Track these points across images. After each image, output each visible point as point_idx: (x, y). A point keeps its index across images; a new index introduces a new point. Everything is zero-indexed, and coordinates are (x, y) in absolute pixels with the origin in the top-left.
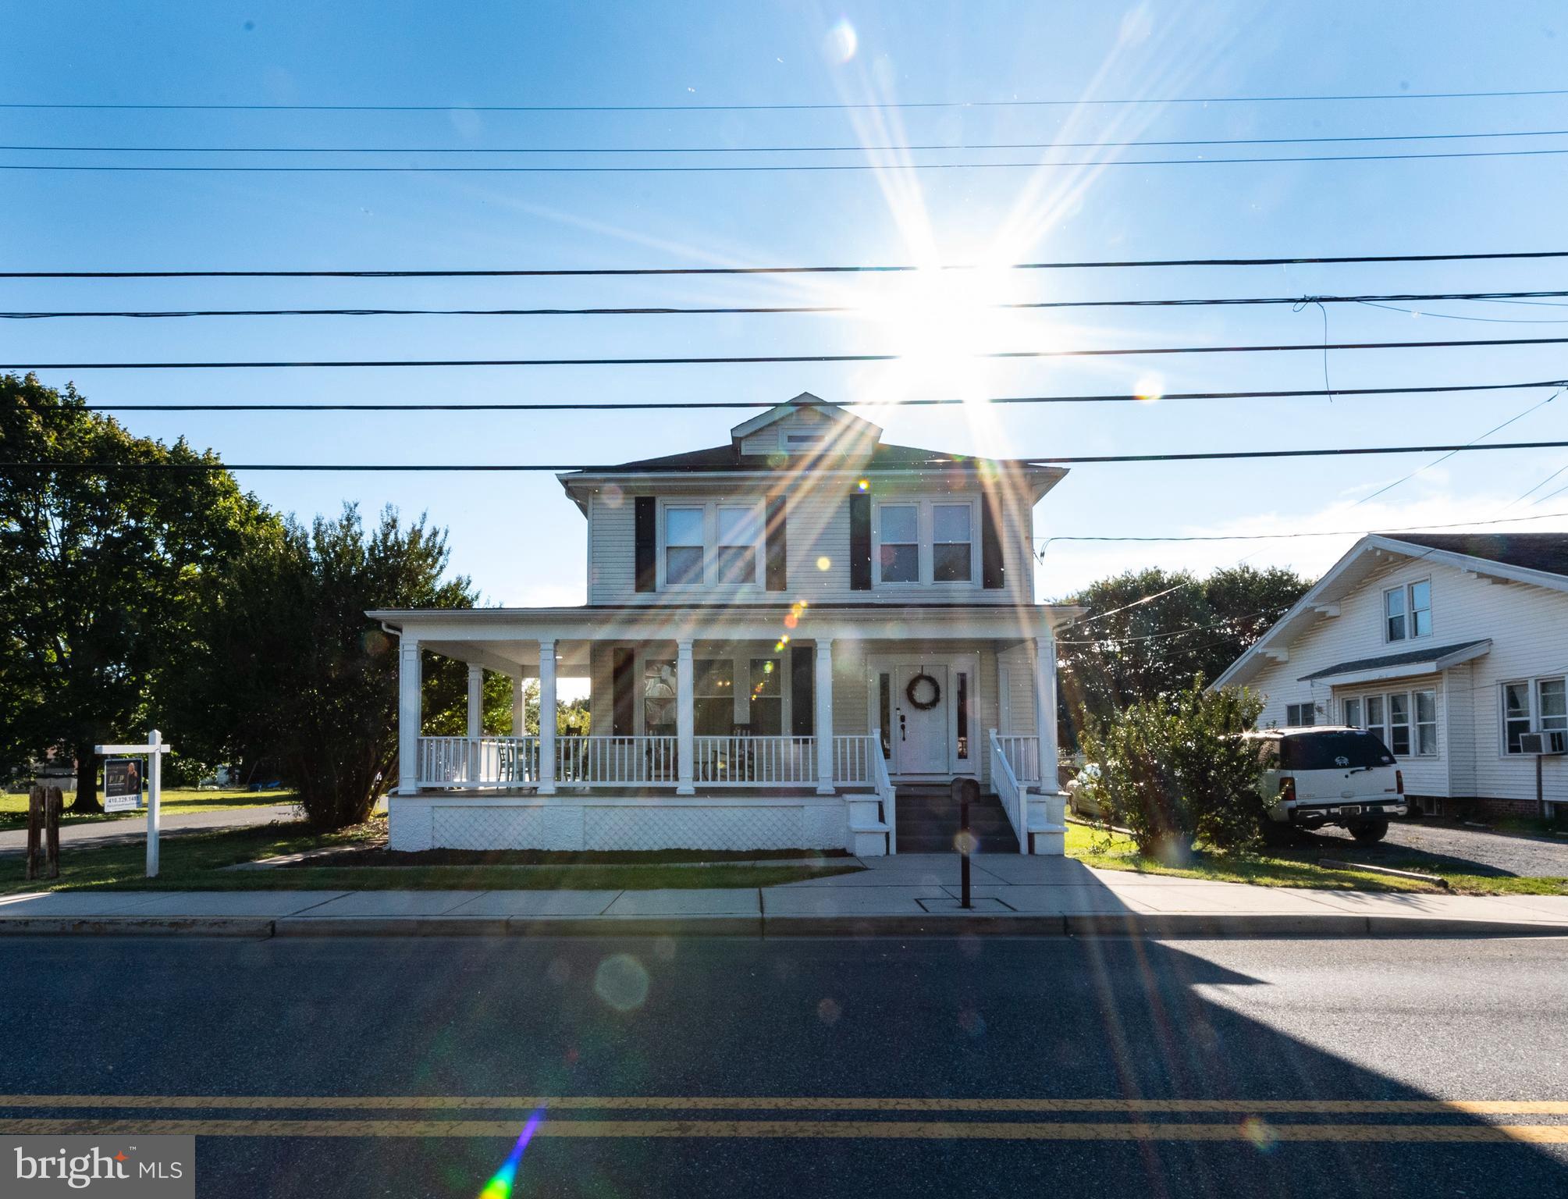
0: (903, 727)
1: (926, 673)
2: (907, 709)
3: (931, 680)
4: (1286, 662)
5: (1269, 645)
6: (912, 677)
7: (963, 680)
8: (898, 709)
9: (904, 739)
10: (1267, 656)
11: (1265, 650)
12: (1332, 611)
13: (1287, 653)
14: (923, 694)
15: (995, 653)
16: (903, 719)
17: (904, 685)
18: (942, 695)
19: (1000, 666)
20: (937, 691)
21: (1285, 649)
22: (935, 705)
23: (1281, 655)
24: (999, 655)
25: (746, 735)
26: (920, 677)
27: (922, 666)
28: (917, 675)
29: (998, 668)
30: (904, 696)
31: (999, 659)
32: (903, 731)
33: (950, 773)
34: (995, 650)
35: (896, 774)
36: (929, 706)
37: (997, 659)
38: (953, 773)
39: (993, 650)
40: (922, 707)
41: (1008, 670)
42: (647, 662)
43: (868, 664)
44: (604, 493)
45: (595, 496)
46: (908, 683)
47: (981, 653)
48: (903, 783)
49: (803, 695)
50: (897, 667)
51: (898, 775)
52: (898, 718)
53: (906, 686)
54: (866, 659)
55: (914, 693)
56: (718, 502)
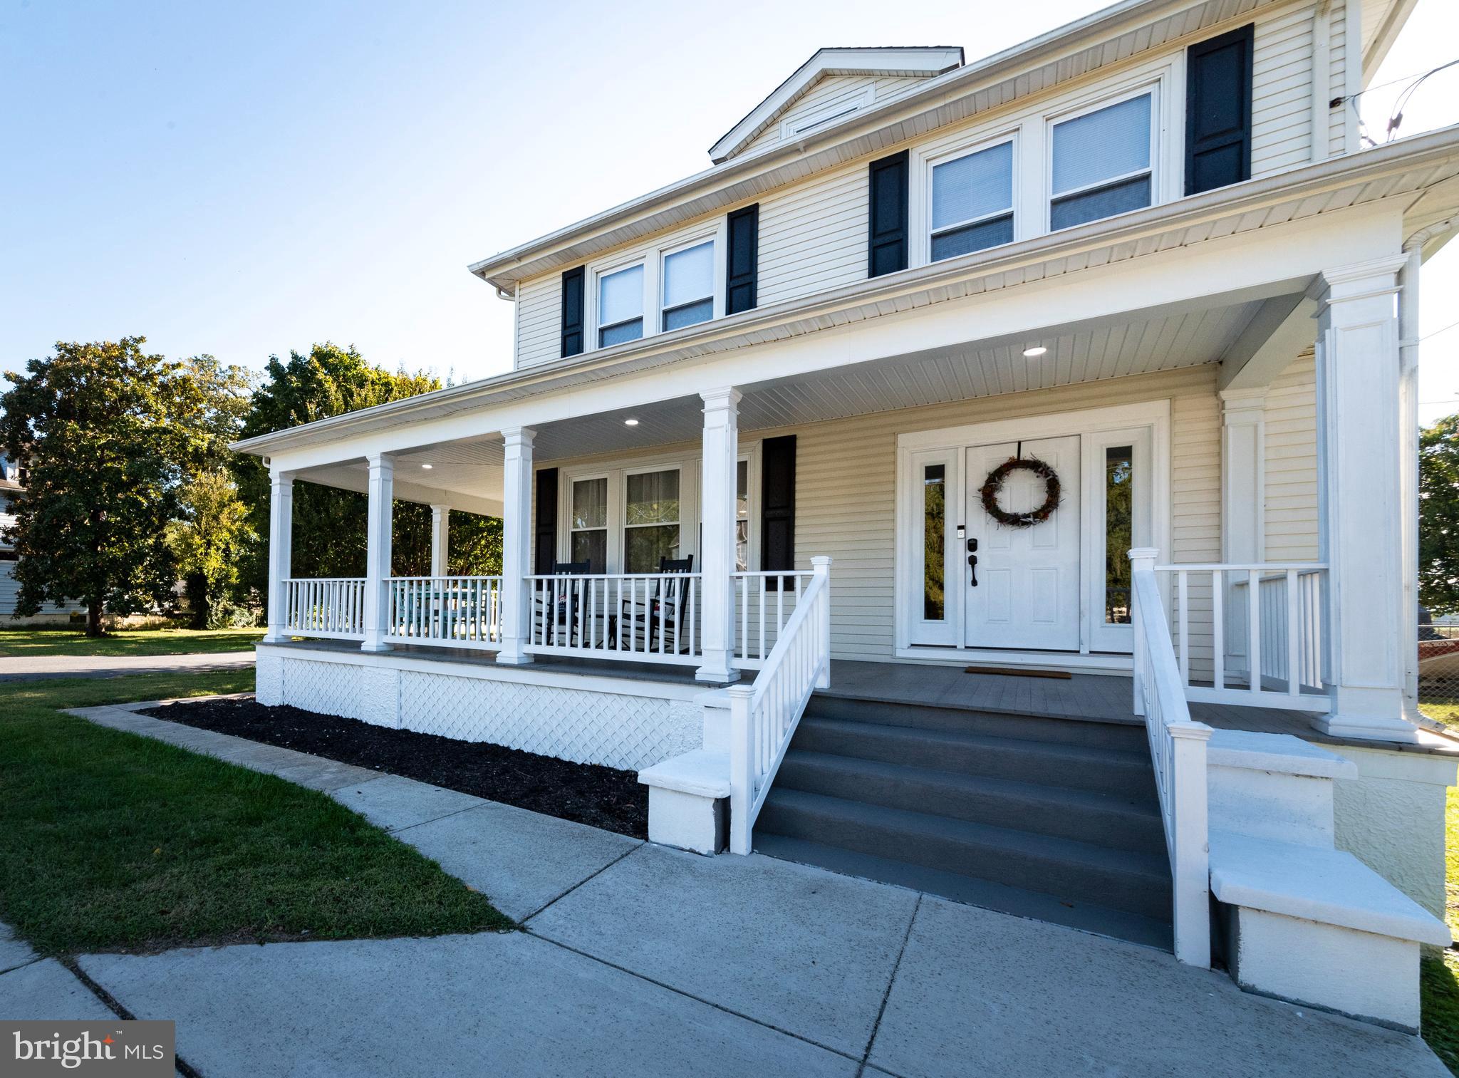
0: (973, 561)
1: (1026, 455)
2: (982, 526)
3: (1037, 466)
6: (993, 467)
7: (1119, 456)
8: (961, 528)
9: (974, 583)
14: (1020, 495)
15: (1216, 394)
16: (972, 545)
17: (979, 481)
18: (1067, 496)
19: (1229, 419)
20: (1054, 486)
22: (1046, 516)
24: (1224, 394)
25: (678, 572)
26: (1016, 464)
27: (1019, 443)
28: (1005, 461)
29: (1223, 424)
30: (976, 505)
31: (1227, 405)
32: (973, 567)
33: (1084, 651)
34: (1218, 386)
35: (955, 647)
36: (1035, 518)
37: (1222, 405)
38: (1091, 652)
39: (1211, 387)
40: (1015, 520)
41: (1256, 427)
42: (575, 484)
43: (899, 452)
44: (530, 278)
45: (522, 286)
46: (986, 477)
47: (1174, 396)
48: (966, 665)
49: (779, 512)
50: (961, 451)
51: (961, 650)
52: (962, 546)
53: (981, 483)
54: (895, 443)
55: (998, 495)
56: (662, 247)
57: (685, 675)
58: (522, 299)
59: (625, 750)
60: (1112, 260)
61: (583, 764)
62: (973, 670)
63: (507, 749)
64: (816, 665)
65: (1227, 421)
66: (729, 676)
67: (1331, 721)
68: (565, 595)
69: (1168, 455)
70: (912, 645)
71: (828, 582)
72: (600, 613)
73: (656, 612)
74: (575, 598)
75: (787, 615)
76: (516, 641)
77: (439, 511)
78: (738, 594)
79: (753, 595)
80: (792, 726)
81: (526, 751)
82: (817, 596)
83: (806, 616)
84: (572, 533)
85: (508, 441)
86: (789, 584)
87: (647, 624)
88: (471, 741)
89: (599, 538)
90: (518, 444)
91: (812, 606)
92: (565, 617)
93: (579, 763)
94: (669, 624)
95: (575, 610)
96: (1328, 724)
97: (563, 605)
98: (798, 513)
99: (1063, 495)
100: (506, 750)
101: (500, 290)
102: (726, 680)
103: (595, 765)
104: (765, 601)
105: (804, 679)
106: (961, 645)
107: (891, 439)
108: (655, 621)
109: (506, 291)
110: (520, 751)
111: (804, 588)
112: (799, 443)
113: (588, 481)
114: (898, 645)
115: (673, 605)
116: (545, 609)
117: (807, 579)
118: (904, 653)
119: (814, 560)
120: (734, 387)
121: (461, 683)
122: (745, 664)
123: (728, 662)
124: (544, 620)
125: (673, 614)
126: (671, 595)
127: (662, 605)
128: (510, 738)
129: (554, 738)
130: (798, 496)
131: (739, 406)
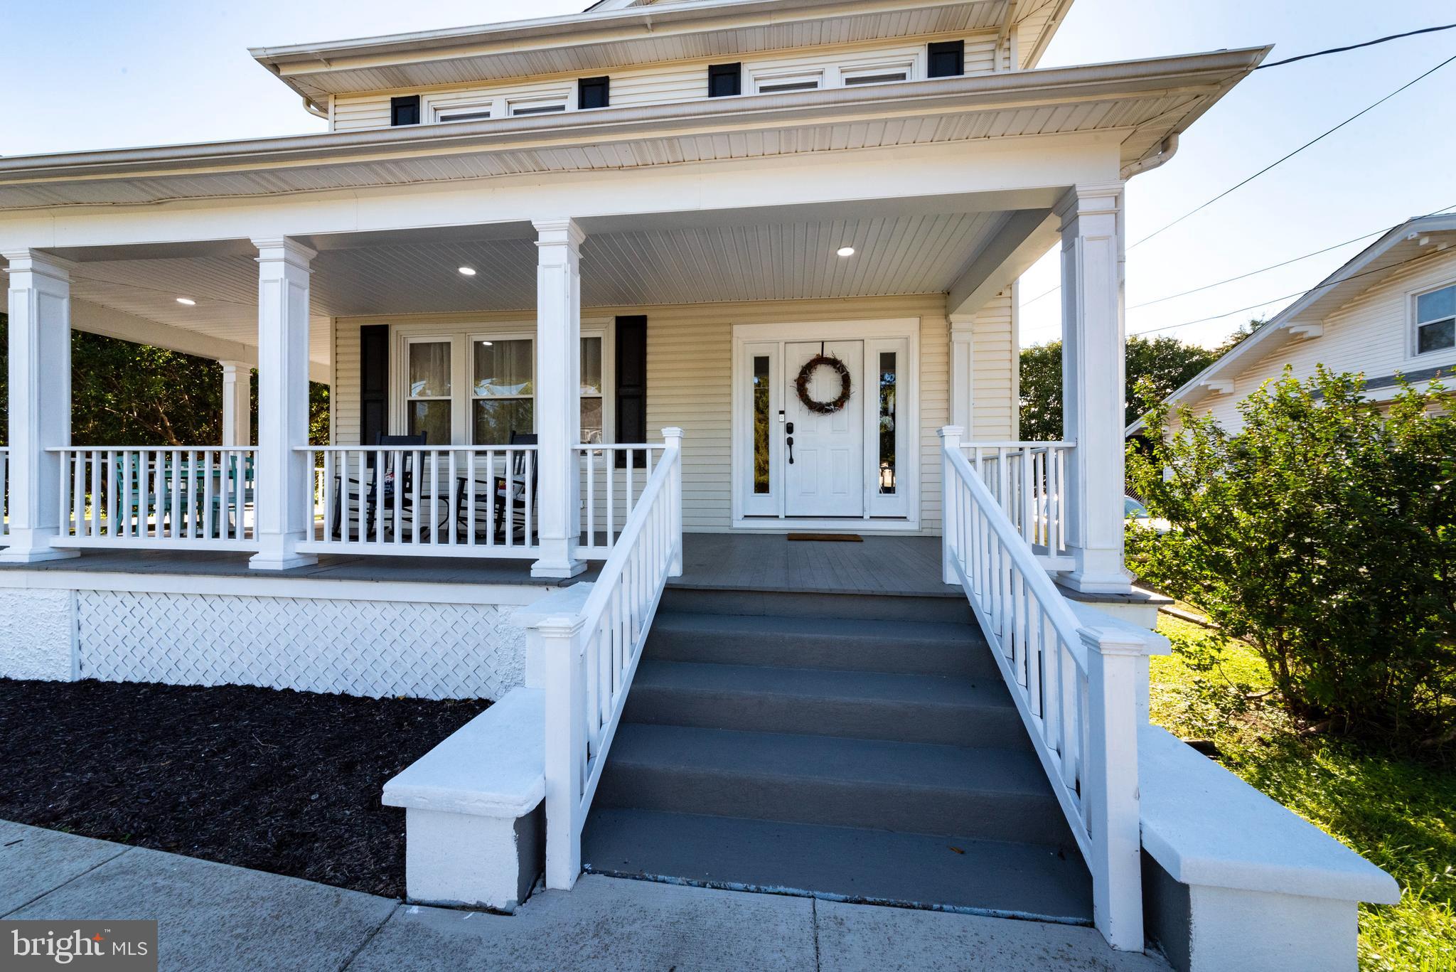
0: (790, 442)
1: (827, 354)
2: (797, 412)
3: (835, 364)
4: (1231, 394)
5: (1213, 378)
6: (805, 362)
7: (887, 361)
8: (782, 412)
9: (791, 461)
10: (1210, 388)
11: (1208, 383)
12: (1312, 331)
13: (1232, 385)
14: (824, 386)
15: (946, 316)
16: (790, 428)
17: (795, 374)
18: (855, 388)
20: (846, 381)
21: (1232, 381)
22: (842, 406)
23: (1226, 387)
24: (951, 318)
26: (820, 360)
27: (823, 343)
28: (813, 357)
29: (950, 341)
30: (792, 392)
31: (953, 325)
32: (790, 447)
33: (866, 517)
34: (947, 312)
35: (778, 517)
36: (835, 406)
37: (949, 326)
38: (871, 517)
39: (943, 311)
40: (820, 408)
41: (969, 344)
42: (412, 345)
43: (734, 340)
44: (348, 94)
45: (338, 102)
46: (799, 370)
47: (922, 315)
48: (787, 532)
49: (631, 390)
50: (782, 345)
51: (782, 519)
52: (782, 428)
53: (796, 375)
54: (731, 333)
55: (808, 386)
56: (512, 98)
57: (517, 571)
58: (337, 118)
59: (441, 673)
60: (936, 139)
61: (383, 698)
62: (794, 537)
63: (269, 691)
64: (668, 551)
65: (953, 338)
66: (571, 569)
67: (1082, 579)
68: (393, 473)
69: (918, 363)
70: (745, 516)
71: (680, 457)
72: (443, 493)
73: (500, 492)
74: (407, 477)
75: (638, 492)
76: (282, 537)
77: (234, 369)
78: (583, 471)
79: (599, 471)
80: (640, 639)
81: (297, 690)
82: (669, 472)
83: (658, 497)
84: (409, 401)
85: (264, 254)
86: (640, 460)
87: (490, 505)
88: (208, 684)
89: (443, 408)
90: (279, 260)
91: (663, 485)
92: (393, 499)
93: (377, 697)
94: (519, 504)
95: (407, 489)
96: (1079, 582)
97: (389, 485)
98: (649, 392)
99: (852, 389)
100: (267, 691)
101: (309, 102)
102: (568, 575)
103: (398, 699)
104: (613, 477)
105: (656, 572)
106: (782, 516)
107: (727, 328)
108: (500, 501)
109: (317, 105)
110: (288, 691)
111: (654, 465)
112: (649, 324)
113: (429, 345)
114: (734, 517)
115: (523, 484)
116: (362, 491)
117: (658, 453)
118: (740, 525)
119: (666, 431)
120: (573, 219)
121: (188, 603)
122: (591, 552)
123: (570, 551)
124: (362, 504)
125: (524, 492)
126: (521, 472)
127: (509, 484)
128: (274, 673)
129: (341, 668)
130: (649, 375)
131: (582, 248)
